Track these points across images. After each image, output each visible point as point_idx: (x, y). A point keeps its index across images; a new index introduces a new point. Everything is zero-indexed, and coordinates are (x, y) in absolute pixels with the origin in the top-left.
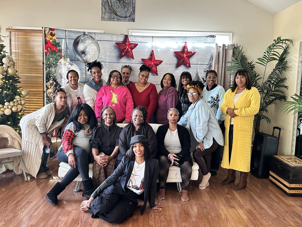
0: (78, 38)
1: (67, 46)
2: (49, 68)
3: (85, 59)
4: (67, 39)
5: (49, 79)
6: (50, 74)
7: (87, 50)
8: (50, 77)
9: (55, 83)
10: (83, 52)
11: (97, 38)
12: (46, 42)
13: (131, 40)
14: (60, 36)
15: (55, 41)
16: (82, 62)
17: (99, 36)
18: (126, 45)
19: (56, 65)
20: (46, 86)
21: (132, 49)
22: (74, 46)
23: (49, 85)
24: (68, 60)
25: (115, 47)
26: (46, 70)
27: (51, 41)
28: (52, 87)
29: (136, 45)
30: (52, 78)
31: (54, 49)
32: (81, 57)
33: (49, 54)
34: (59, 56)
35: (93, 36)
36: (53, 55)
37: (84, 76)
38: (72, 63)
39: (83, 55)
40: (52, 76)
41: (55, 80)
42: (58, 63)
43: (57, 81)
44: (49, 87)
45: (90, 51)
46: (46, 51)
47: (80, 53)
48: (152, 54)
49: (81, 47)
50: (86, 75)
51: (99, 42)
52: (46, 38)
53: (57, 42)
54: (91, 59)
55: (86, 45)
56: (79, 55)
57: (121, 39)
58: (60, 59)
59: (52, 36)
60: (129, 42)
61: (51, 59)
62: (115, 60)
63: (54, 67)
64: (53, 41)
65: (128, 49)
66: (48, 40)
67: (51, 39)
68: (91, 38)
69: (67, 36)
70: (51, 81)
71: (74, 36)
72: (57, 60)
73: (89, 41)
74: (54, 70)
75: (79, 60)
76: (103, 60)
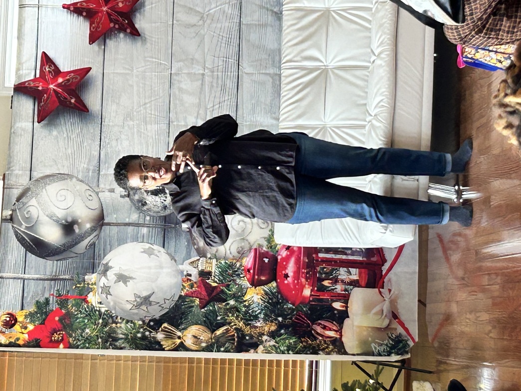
0: (21, 240)
1: (47, 280)
2: (115, 339)
3: (88, 226)
4: (26, 276)
5: (150, 342)
6: (135, 338)
7: (60, 214)
8: (144, 338)
9: (165, 325)
10: (68, 227)
11: (24, 181)
12: (35, 343)
13: (29, 73)
14: (15, 296)
15: (31, 315)
16: (98, 236)
17: (17, 176)
18: (46, 91)
19: (109, 318)
20: (176, 349)
21: (57, 72)
22: (48, 256)
23: (170, 342)
24: (91, 278)
25: (51, 124)
26: (121, 348)
27: (31, 327)
28: (179, 334)
29: (46, 59)
30: (147, 333)
31: (57, 318)
32: (82, 238)
33: (71, 336)
34: (78, 305)
35: (16, 192)
36: (76, 324)
37: (145, 230)
38: (101, 268)
39: (77, 231)
40: (143, 333)
41: (156, 324)
42: (103, 310)
43: (157, 316)
44: (178, 341)
45: (64, 205)
46: (61, 346)
47: (69, 239)
49: (52, 235)
50: (143, 225)
51: (36, 175)
52: (21, 342)
53: (33, 309)
54: (89, 203)
55: (44, 218)
56: (77, 244)
57: (27, 106)
58: (87, 302)
60: (34, 80)
61: (87, 331)
62: (92, 129)
63: (114, 322)
64: (32, 321)
65: (59, 85)
66: (26, 336)
67: (26, 328)
68: (24, 200)
69: (16, 275)
70: (160, 336)
71: (16, 253)
72: (92, 313)
73: (34, 207)
74: (123, 325)
75: (94, 244)
76: (91, 168)
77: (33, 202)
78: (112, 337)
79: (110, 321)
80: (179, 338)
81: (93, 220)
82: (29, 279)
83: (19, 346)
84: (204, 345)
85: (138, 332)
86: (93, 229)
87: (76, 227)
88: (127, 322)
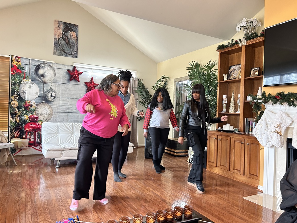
0: (39, 65)
1: (29, 70)
2: (14, 85)
3: (43, 80)
4: (30, 65)
5: (13, 93)
6: (14, 90)
7: (46, 74)
8: (15, 92)
9: (18, 97)
10: (43, 76)
11: (54, 66)
12: (13, 66)
13: (78, 69)
14: (25, 62)
15: (20, 66)
16: (41, 82)
17: (55, 65)
18: (74, 72)
19: (20, 84)
20: (11, 99)
21: (79, 75)
22: (35, 71)
23: (14, 98)
24: (30, 80)
25: (67, 73)
26: (11, 86)
27: (17, 65)
28: (16, 100)
29: (81, 73)
30: (16, 92)
31: (19, 72)
32: (40, 78)
33: (15, 75)
34: (23, 76)
35: (51, 65)
36: (18, 76)
37: (42, 92)
38: (33, 82)
39: (42, 77)
40: (16, 91)
41: (18, 94)
42: (21, 82)
43: (20, 95)
44: (14, 100)
45: (48, 75)
46: (12, 72)
47: (40, 76)
48: (92, 80)
49: (41, 72)
50: (43, 92)
51: (55, 69)
52: (13, 63)
53: (22, 66)
54: (49, 80)
55: (45, 70)
56: (39, 77)
57: (71, 68)
58: (24, 79)
59: (17, 62)
60: (77, 70)
61: (16, 79)
62: (66, 82)
63: (19, 85)
64: (18, 66)
65: (76, 75)
66: (14, 64)
67: (16, 64)
68: (49, 66)
69: (30, 63)
70: (15, 95)
71: (36, 63)
72: (21, 80)
73: (47, 68)
74: (18, 87)
75: (39, 81)
76: (57, 81)
77: (49, 68)
78: (15, 84)
79: (19, 84)
80: (15, 100)
81: (44, 81)
82: (29, 66)
83: (12, 63)
84: (13, 106)
85: (16, 90)
86: (42, 81)
87: (43, 77)
88: (19, 88)
